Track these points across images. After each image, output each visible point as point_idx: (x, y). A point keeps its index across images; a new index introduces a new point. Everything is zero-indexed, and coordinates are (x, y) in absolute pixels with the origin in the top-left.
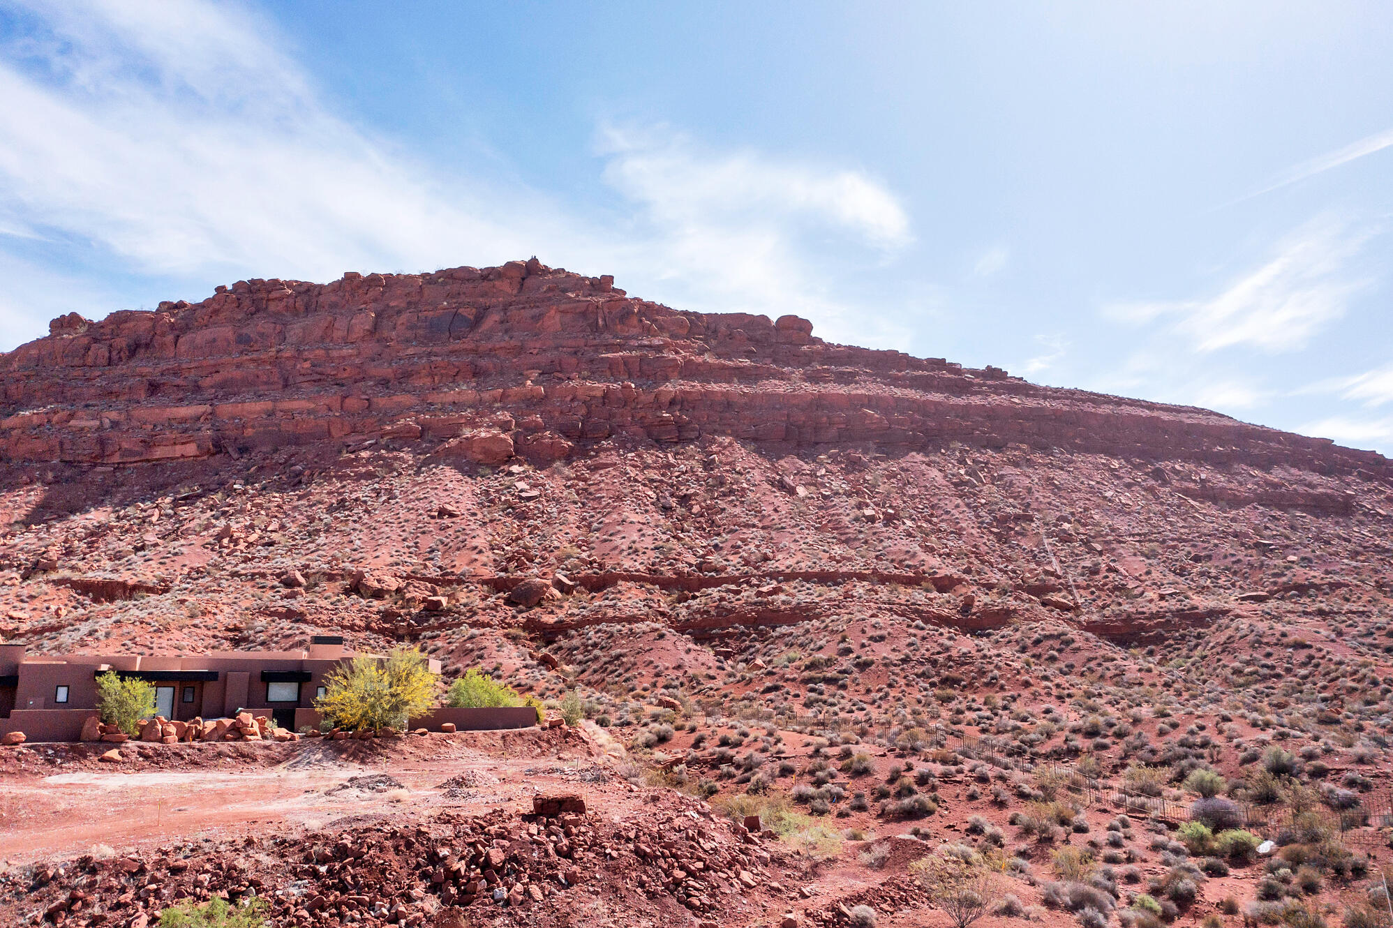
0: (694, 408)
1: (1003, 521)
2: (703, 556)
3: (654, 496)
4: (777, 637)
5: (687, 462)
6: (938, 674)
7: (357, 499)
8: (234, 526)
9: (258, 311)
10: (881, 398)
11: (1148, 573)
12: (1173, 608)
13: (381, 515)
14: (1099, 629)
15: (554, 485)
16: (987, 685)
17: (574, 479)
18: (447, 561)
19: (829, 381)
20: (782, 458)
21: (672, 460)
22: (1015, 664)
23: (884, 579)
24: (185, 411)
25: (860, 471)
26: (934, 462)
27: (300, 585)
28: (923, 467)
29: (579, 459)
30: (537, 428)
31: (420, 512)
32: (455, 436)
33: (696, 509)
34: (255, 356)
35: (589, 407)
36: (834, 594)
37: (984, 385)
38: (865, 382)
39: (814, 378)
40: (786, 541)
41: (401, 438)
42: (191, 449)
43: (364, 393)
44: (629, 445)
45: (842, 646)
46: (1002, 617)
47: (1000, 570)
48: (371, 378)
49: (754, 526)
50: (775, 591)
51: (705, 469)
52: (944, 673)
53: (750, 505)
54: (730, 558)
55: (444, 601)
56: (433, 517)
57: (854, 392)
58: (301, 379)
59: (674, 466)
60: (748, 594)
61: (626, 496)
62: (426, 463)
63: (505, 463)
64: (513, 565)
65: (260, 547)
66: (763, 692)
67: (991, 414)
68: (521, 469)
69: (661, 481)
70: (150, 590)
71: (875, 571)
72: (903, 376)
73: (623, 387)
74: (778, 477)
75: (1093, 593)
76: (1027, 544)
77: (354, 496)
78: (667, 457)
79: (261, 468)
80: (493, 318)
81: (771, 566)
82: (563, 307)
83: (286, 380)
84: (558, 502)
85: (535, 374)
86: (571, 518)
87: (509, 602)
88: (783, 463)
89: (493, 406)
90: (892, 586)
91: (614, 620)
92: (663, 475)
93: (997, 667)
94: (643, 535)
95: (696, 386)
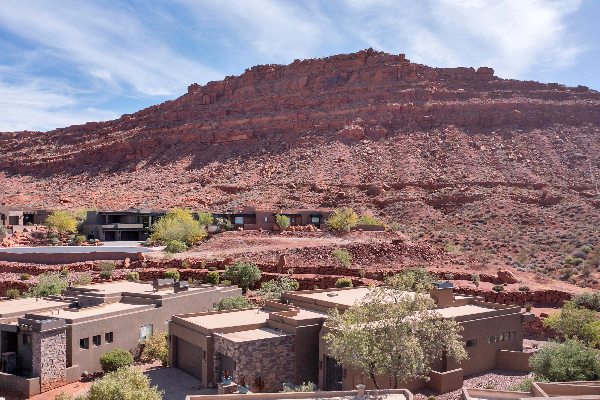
0: (438, 113)
1: (572, 159)
2: (439, 176)
3: (420, 151)
4: (465, 207)
5: (435, 137)
7: (307, 155)
8: (266, 166)
9: (261, 78)
10: (523, 104)
13: (317, 162)
15: (381, 148)
16: (539, 224)
17: (388, 145)
18: (343, 179)
19: (500, 97)
20: (476, 134)
21: (428, 136)
23: (512, 185)
24: (240, 122)
25: (510, 138)
26: (545, 133)
27: (294, 188)
28: (540, 135)
29: (390, 137)
30: (374, 125)
31: (331, 160)
32: (341, 129)
33: (437, 156)
34: (263, 98)
35: (394, 114)
36: (489, 191)
37: (575, 95)
38: (516, 97)
39: (493, 97)
40: (474, 170)
41: (321, 130)
43: (305, 112)
44: (411, 130)
45: (487, 210)
46: (557, 200)
47: (566, 181)
48: (307, 105)
49: (461, 163)
50: (467, 190)
51: (442, 139)
52: (524, 219)
53: (460, 154)
54: (450, 176)
55: (344, 193)
56: (336, 162)
57: (511, 102)
58: (281, 107)
59: (429, 139)
60: (456, 191)
61: (409, 152)
62: (331, 140)
63: (361, 139)
64: (367, 180)
65: (276, 174)
66: (457, 225)
67: (577, 109)
68: (368, 142)
69: (424, 145)
70: (244, 189)
71: (509, 182)
72: (535, 93)
73: (408, 105)
74: (473, 142)
76: (581, 169)
77: (306, 154)
78: (426, 135)
80: (355, 76)
81: (466, 180)
82: (384, 70)
83: (275, 107)
84: (382, 155)
85: (372, 101)
86: (388, 161)
87: (367, 194)
88: (476, 136)
89: (356, 116)
90: (516, 187)
91: (405, 200)
92: (424, 142)
93: (544, 218)
94: (416, 168)
95: (440, 103)
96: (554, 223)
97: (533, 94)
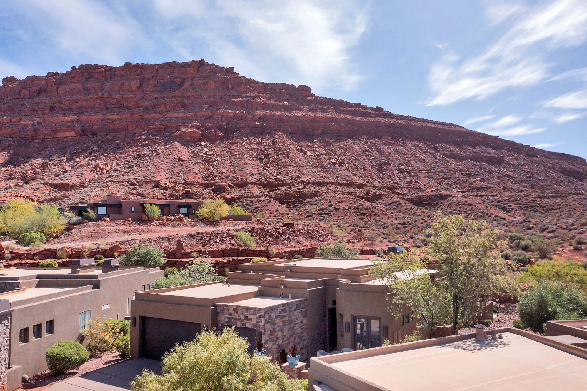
0: (267, 121)
1: (380, 165)
2: (276, 176)
3: (255, 154)
4: (306, 203)
5: (266, 142)
6: (359, 212)
7: (144, 154)
8: (100, 164)
9: (90, 77)
10: (338, 118)
11: (429, 183)
12: (434, 194)
13: (156, 160)
14: (411, 201)
15: (218, 150)
16: (374, 215)
17: (225, 147)
18: (186, 177)
19: (318, 111)
20: (302, 141)
21: (261, 141)
22: (383, 209)
23: (340, 184)
24: (68, 118)
25: (329, 146)
26: (356, 143)
27: (136, 185)
28: (352, 145)
29: (226, 140)
30: (210, 128)
31: (171, 159)
32: (178, 131)
33: (271, 159)
34: (92, 96)
35: (228, 120)
36: (324, 189)
37: (375, 114)
38: (331, 112)
39: (312, 110)
40: (305, 171)
41: (156, 131)
42: (73, 134)
43: (140, 113)
44: (244, 135)
45: (329, 204)
46: (379, 197)
47: (379, 182)
48: (141, 107)
49: (293, 166)
50: (304, 188)
51: (273, 144)
52: (362, 212)
53: (290, 158)
54: (286, 177)
55: (190, 190)
56: (176, 161)
57: (327, 116)
58: (113, 106)
59: (262, 143)
60: (294, 189)
61: (245, 154)
62: (167, 141)
63: (198, 141)
64: (209, 179)
65: (112, 172)
66: (306, 217)
67: (377, 125)
68: (205, 144)
69: (257, 149)
70: (78, 186)
71: (337, 182)
72: (345, 110)
73: (241, 112)
74: (300, 148)
75: (409, 190)
76: (388, 173)
77: (143, 153)
78: (259, 140)
79: (102, 142)
80: (188, 83)
81: (301, 179)
82: (216, 80)
83: (106, 106)
84: (220, 156)
85: (206, 106)
87: (214, 191)
88: (301, 143)
89: (192, 119)
90: (343, 187)
91: (251, 197)
92: (258, 146)
93: (378, 210)
94: (254, 168)
95: (268, 113)
96: (386, 215)
97: (343, 111)
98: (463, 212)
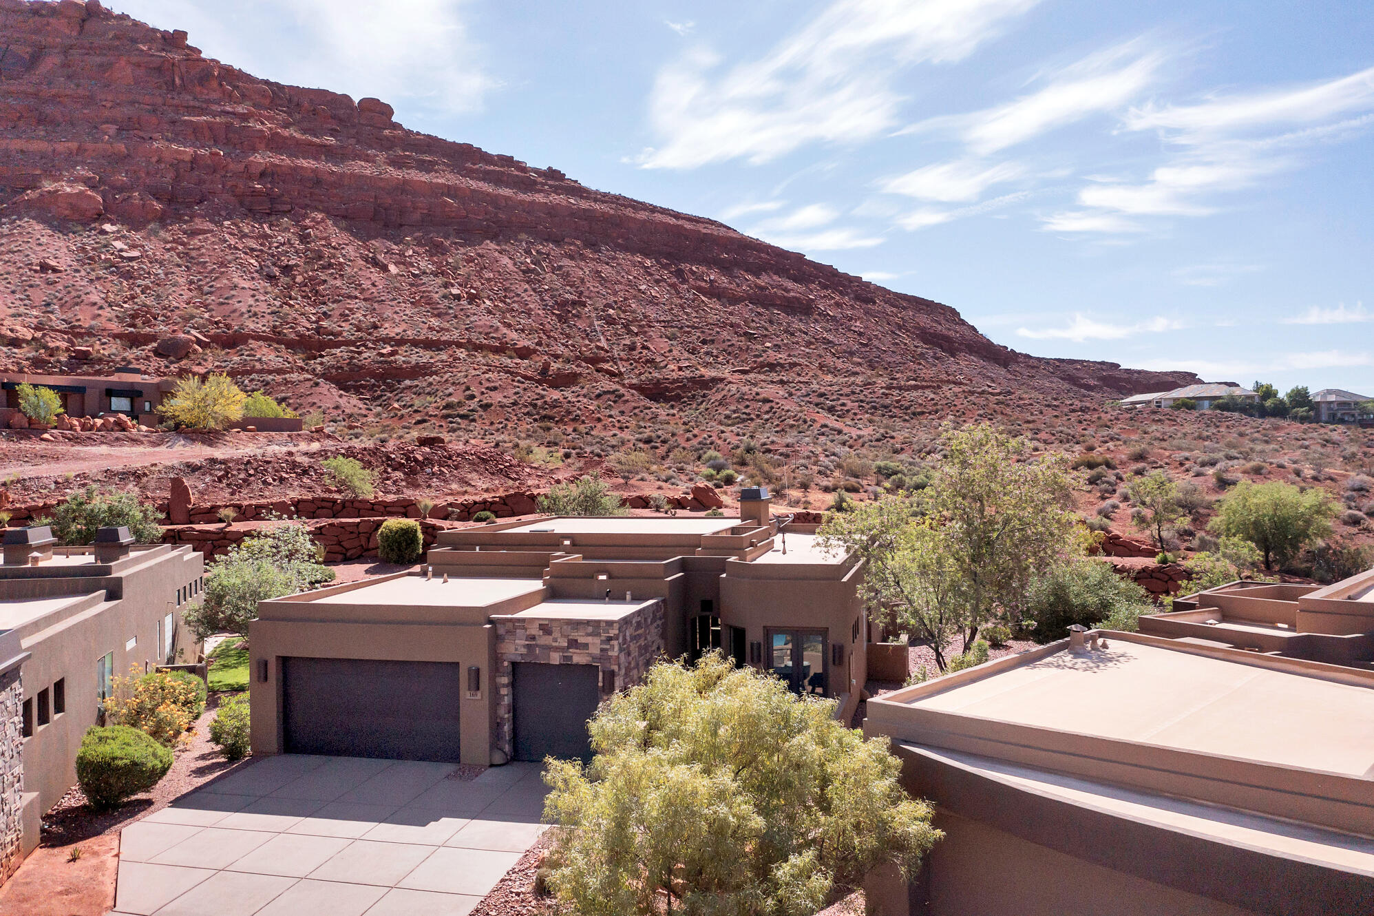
0: (284, 182)
1: (563, 304)
2: (316, 322)
3: (257, 264)
4: (404, 389)
5: (283, 235)
6: (538, 414)
10: (460, 189)
11: (670, 351)
12: (689, 376)
14: (639, 388)
15: (153, 247)
16: (573, 420)
17: (171, 242)
18: (70, 315)
19: (412, 167)
20: (375, 238)
21: (269, 232)
22: (590, 407)
23: (479, 347)
25: (443, 254)
26: (505, 251)
28: (496, 254)
29: (174, 223)
30: (125, 188)
31: (20, 265)
32: (34, 188)
33: (299, 279)
35: (177, 171)
36: (445, 357)
37: (547, 184)
38: (444, 171)
39: (397, 163)
40: (388, 313)
44: (223, 213)
45: (468, 393)
46: (571, 379)
47: (563, 344)
49: (356, 298)
50: (393, 353)
51: (301, 242)
52: (543, 412)
53: (349, 278)
54: (343, 324)
55: (89, 350)
56: (36, 271)
57: (435, 181)
59: (272, 237)
60: (369, 355)
61: (230, 263)
62: (4, 214)
63: (95, 220)
64: (139, 322)
66: (415, 424)
67: (551, 211)
69: (261, 251)
71: (469, 340)
72: (477, 169)
73: (211, 153)
74: (371, 255)
75: (631, 364)
76: (581, 325)
78: (262, 227)
80: (52, 61)
81: (383, 332)
82: (135, 59)
84: (161, 264)
85: (112, 129)
86: (182, 281)
87: (157, 353)
88: (373, 242)
89: (72, 159)
90: (484, 353)
91: (261, 371)
92: (261, 245)
93: (580, 409)
94: (257, 300)
95: (282, 160)
96: (599, 420)
98: (753, 416)
